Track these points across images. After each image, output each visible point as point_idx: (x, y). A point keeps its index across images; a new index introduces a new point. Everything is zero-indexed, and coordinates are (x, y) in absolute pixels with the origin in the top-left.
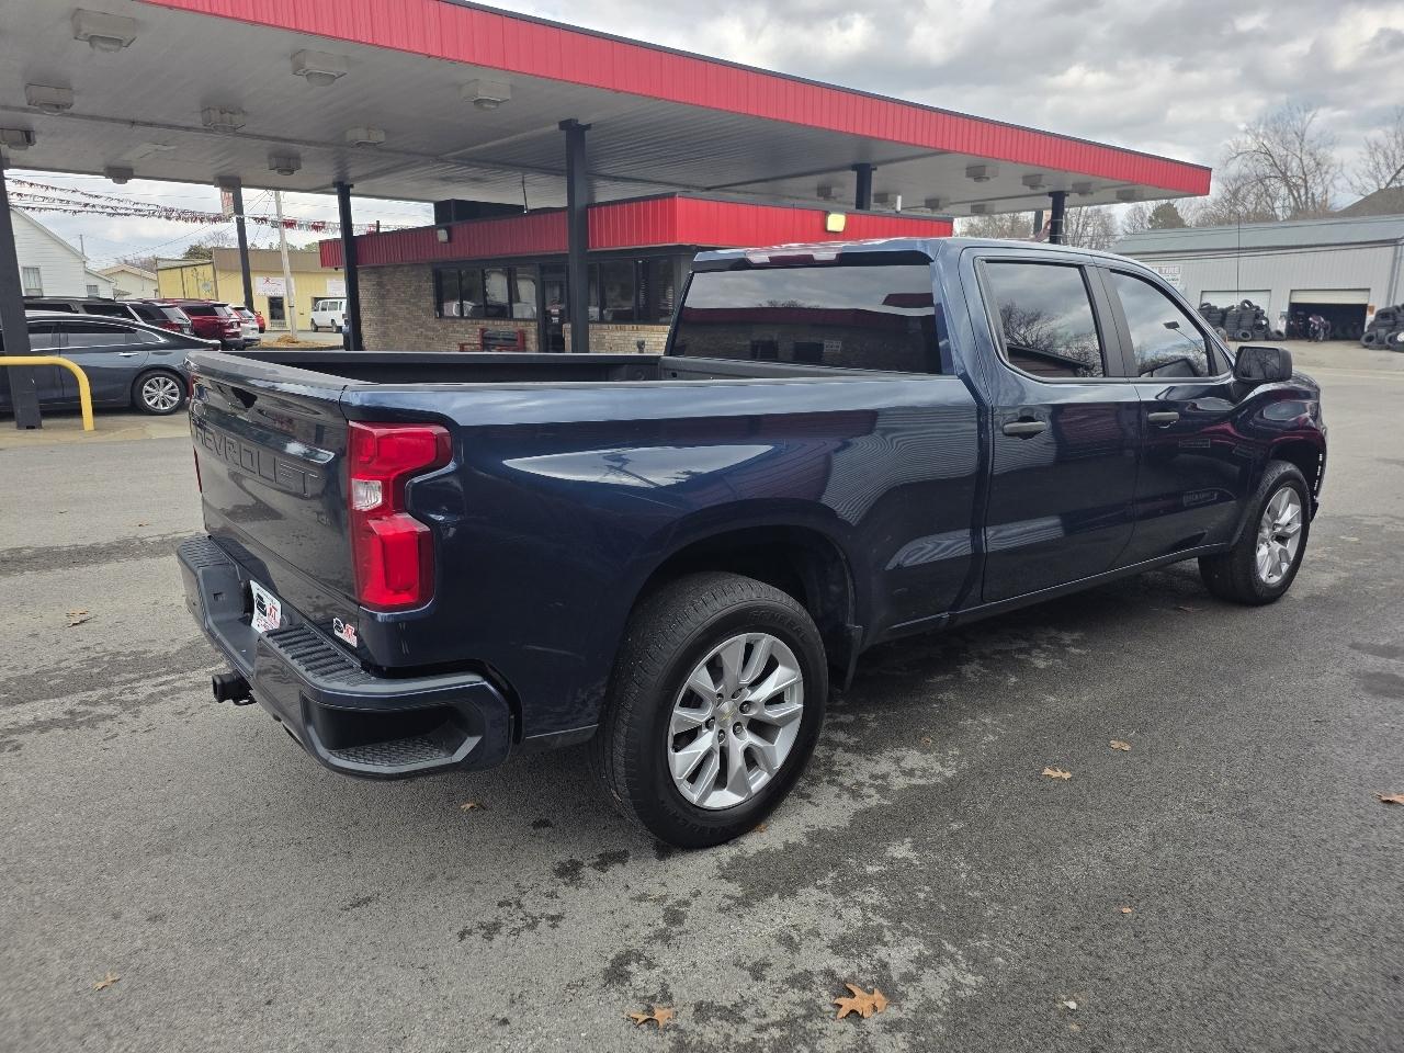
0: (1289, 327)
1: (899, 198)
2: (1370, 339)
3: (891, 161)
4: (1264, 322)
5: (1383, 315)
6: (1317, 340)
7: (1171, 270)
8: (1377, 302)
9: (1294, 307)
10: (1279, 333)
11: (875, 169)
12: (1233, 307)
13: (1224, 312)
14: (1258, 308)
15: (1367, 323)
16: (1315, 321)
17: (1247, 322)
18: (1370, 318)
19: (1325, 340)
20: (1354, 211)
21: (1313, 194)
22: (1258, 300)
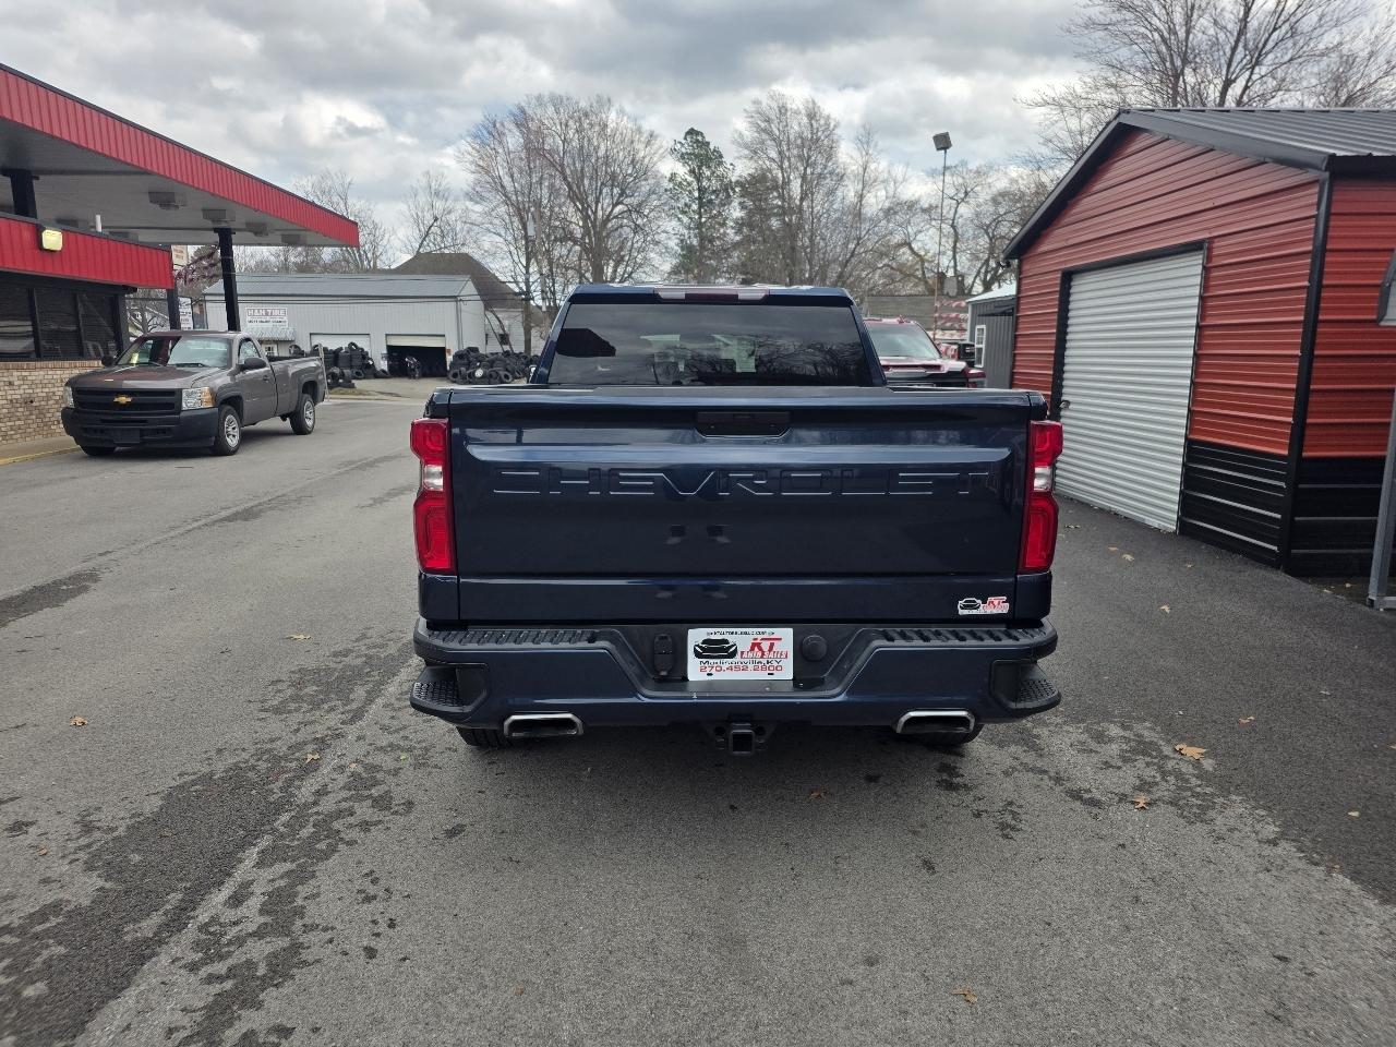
0: (390, 366)
1: (98, 218)
2: (455, 375)
3: (62, 172)
4: (371, 363)
5: (459, 356)
6: (414, 378)
7: (277, 312)
8: (453, 347)
9: (391, 349)
10: (383, 371)
11: (38, 178)
12: (341, 349)
13: (336, 353)
14: (363, 350)
15: (448, 363)
16: (411, 361)
17: (357, 362)
18: (449, 358)
19: (419, 378)
20: (405, 269)
21: (364, 252)
22: (361, 343)
